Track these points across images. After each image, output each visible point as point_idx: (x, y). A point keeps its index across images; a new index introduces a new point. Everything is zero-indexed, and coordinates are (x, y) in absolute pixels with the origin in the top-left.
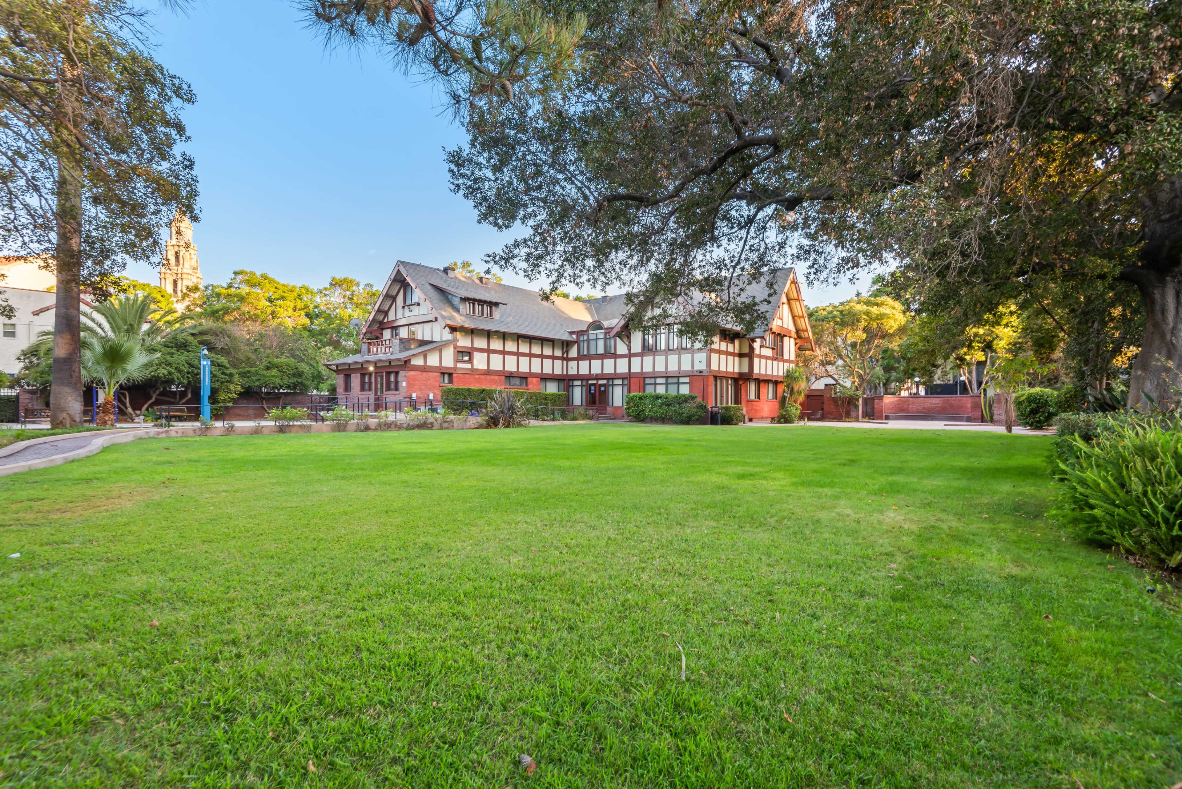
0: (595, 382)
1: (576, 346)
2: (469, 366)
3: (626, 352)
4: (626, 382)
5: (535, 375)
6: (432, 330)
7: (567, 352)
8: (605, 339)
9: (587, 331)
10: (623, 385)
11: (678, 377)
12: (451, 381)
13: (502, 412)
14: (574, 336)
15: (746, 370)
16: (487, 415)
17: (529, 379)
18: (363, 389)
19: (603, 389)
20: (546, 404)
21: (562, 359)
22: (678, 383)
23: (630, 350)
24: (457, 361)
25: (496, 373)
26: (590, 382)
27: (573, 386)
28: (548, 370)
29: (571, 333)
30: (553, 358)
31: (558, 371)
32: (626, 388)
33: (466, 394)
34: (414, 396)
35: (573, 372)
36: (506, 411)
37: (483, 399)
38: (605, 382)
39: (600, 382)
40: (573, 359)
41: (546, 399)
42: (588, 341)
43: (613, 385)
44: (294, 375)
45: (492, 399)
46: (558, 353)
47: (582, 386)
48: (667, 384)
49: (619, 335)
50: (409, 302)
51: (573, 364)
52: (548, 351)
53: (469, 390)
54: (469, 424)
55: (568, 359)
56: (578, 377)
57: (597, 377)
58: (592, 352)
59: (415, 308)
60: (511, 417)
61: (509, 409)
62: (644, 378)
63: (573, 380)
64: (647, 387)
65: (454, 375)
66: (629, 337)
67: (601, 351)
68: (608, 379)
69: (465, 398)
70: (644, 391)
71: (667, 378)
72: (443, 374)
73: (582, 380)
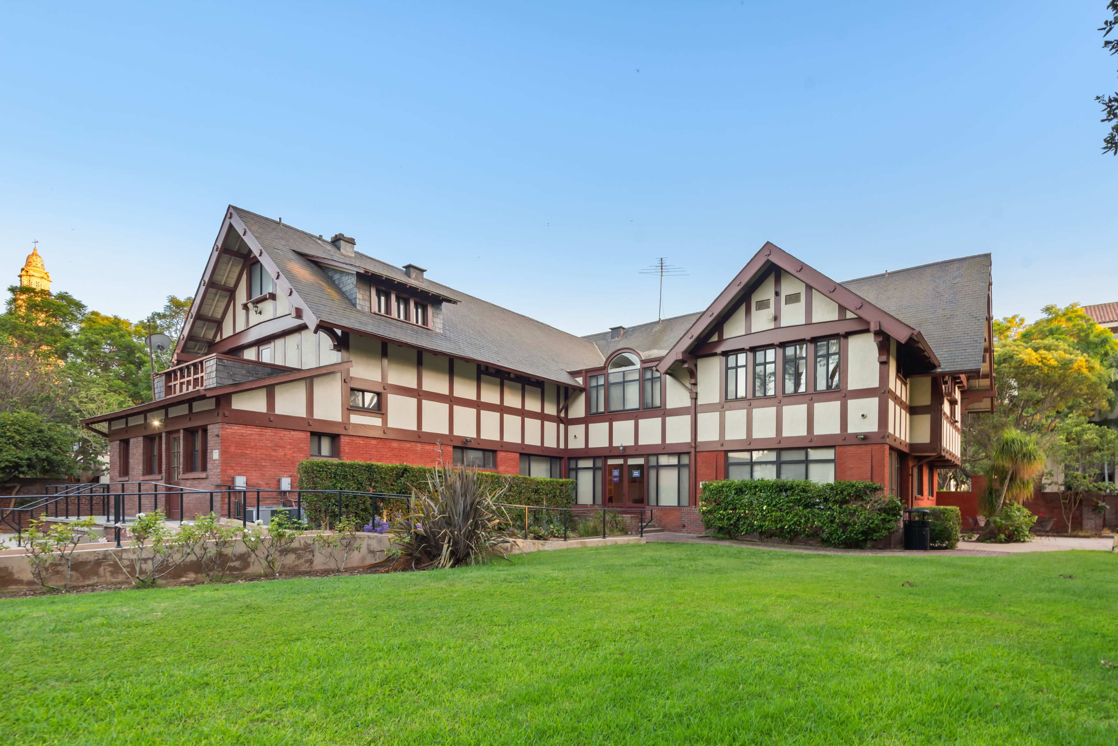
0: (620, 461)
1: (583, 397)
2: (377, 421)
3: (687, 402)
4: (685, 460)
5: (510, 448)
6: (299, 347)
7: (566, 409)
8: (642, 382)
9: (604, 368)
10: (679, 466)
11: (805, 448)
12: (335, 452)
13: (449, 522)
14: (580, 380)
15: (924, 437)
16: (408, 528)
17: (501, 455)
18: (148, 470)
19: (636, 474)
20: (537, 502)
21: (558, 420)
22: (807, 462)
23: (695, 398)
24: (350, 409)
25: (432, 438)
26: (610, 462)
27: (577, 469)
28: (533, 439)
29: (574, 374)
30: (542, 417)
31: (550, 443)
32: (685, 473)
33: (363, 477)
34: (240, 482)
35: (577, 443)
36: (458, 519)
37: (405, 491)
38: (641, 461)
39: (631, 462)
40: (577, 421)
41: (536, 491)
42: (607, 386)
43: (658, 467)
44: (34, 444)
45: (422, 488)
46: (551, 409)
47: (594, 469)
48: (779, 464)
49: (673, 372)
50: (256, 296)
51: (577, 431)
52: (533, 405)
53: (369, 468)
54: (355, 558)
55: (568, 422)
56: (587, 454)
57: (625, 453)
58: (616, 406)
59: (268, 307)
60: (471, 535)
61: (466, 517)
62: (726, 452)
63: (578, 458)
64: (732, 470)
65: (344, 440)
66: (693, 374)
67: (633, 401)
68: (646, 455)
69: (360, 486)
70: (727, 476)
71: (779, 451)
72: (317, 435)
73: (594, 458)
